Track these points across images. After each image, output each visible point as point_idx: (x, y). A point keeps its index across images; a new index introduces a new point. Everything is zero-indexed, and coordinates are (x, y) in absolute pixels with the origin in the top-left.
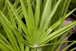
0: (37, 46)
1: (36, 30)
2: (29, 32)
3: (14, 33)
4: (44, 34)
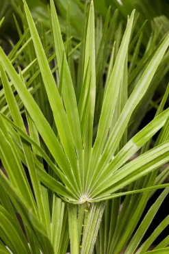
1: (85, 145)
4: (113, 158)
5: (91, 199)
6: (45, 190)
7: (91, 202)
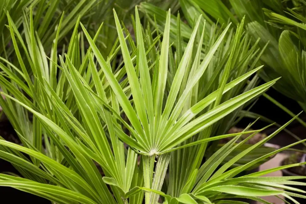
0: (157, 153)
1: (156, 113)
2: (139, 117)
3: (99, 117)
4: (176, 122)
5: (158, 152)
6: (121, 144)
7: (158, 154)
